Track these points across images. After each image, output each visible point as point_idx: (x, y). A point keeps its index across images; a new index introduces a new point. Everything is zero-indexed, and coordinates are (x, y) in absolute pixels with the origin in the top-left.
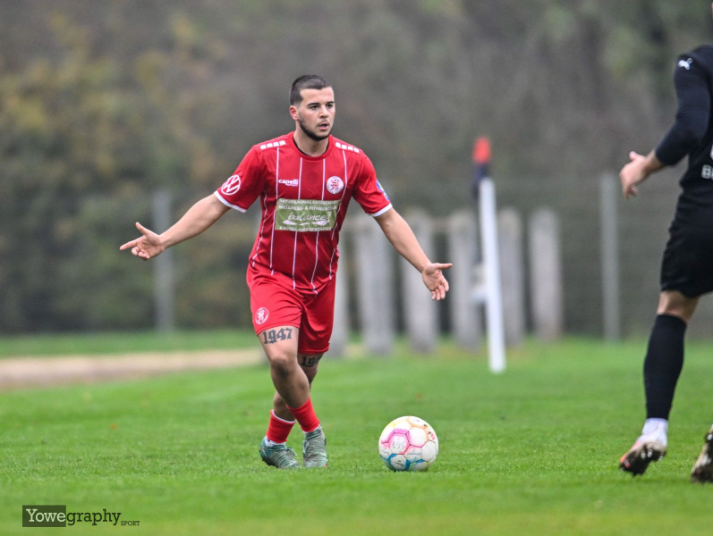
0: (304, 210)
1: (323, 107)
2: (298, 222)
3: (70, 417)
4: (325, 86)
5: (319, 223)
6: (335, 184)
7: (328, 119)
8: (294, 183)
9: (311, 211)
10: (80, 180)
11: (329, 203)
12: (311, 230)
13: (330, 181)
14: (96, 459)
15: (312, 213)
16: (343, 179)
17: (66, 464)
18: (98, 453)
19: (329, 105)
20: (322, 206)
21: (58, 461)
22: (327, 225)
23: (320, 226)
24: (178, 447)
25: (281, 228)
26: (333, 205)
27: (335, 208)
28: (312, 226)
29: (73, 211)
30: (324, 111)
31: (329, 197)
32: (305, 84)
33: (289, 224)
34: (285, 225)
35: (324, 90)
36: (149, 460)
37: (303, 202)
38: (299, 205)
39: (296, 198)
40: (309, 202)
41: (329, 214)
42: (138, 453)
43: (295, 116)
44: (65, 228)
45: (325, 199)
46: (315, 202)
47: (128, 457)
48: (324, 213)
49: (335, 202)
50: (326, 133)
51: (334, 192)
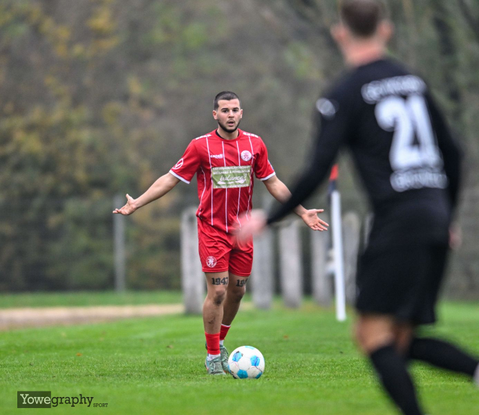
0: (229, 174)
1: (231, 111)
2: (226, 181)
3: (50, 347)
4: (233, 98)
5: (239, 182)
6: (247, 155)
7: (234, 119)
8: (221, 156)
9: (233, 174)
10: (64, 188)
11: (245, 167)
12: (235, 186)
13: (243, 153)
14: (65, 376)
15: (234, 175)
16: (250, 151)
17: (44, 379)
18: (67, 372)
19: (235, 110)
20: (240, 170)
21: (40, 377)
22: (245, 183)
23: (240, 184)
24: (121, 369)
25: (217, 187)
26: (247, 169)
27: (249, 171)
28: (236, 184)
29: (59, 209)
30: (232, 113)
31: (244, 163)
32: (221, 97)
33: (221, 184)
34: (219, 185)
35: (232, 101)
36: (101, 377)
37: (228, 168)
38: (226, 170)
39: (223, 166)
40: (232, 168)
41: (245, 176)
42: (94, 373)
43: (215, 117)
44: (53, 220)
45: (242, 165)
46: (235, 167)
47: (87, 375)
48: (242, 175)
49: (248, 167)
50: (233, 128)
51: (246, 160)
